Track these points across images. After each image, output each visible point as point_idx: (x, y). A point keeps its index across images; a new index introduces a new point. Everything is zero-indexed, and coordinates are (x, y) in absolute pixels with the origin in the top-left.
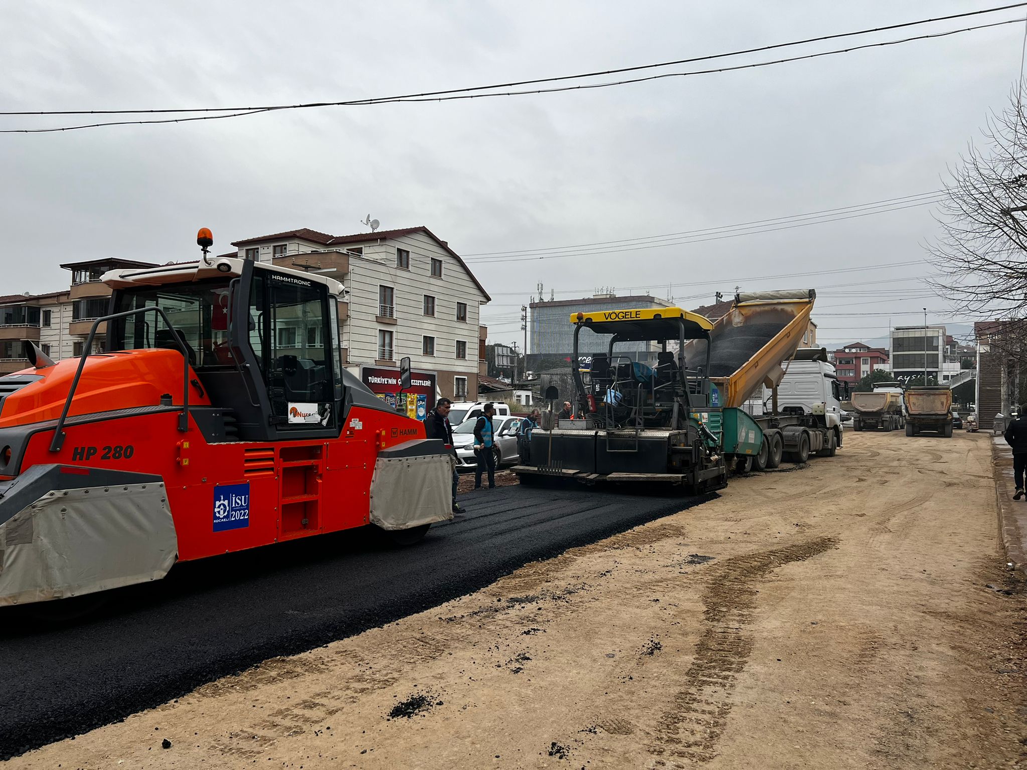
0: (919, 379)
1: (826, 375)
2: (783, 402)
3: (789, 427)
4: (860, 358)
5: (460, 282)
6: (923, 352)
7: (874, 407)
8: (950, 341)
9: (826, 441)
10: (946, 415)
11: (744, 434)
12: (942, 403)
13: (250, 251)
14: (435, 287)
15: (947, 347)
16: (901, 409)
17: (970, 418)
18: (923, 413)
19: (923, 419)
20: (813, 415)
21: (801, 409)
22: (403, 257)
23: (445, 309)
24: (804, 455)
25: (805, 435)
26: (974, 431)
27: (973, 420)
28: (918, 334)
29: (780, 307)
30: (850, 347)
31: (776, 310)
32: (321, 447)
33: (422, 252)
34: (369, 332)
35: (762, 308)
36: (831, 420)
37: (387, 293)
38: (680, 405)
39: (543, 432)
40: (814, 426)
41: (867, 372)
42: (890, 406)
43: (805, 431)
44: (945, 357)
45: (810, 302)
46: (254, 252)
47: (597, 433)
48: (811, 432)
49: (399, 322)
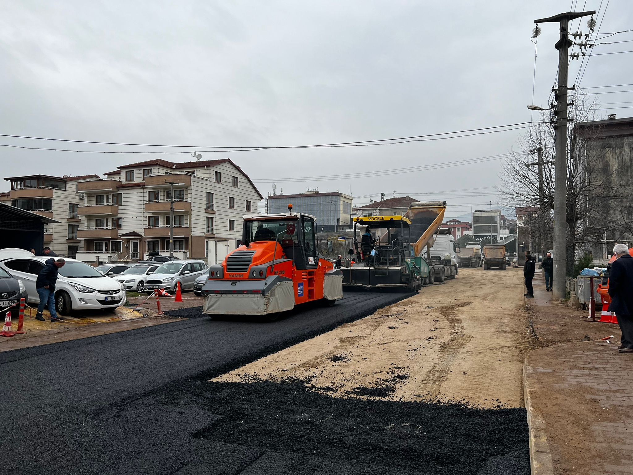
0: (487, 240)
1: (451, 241)
2: (432, 254)
3: (436, 266)
4: (456, 227)
5: (247, 189)
6: (490, 224)
7: (468, 255)
8: (503, 218)
9: (451, 272)
10: (503, 259)
11: (423, 268)
12: (501, 253)
13: (128, 172)
14: (235, 192)
15: (502, 221)
16: (480, 256)
17: (514, 260)
18: (492, 258)
19: (492, 261)
20: (445, 260)
21: (439, 257)
22: (218, 175)
23: (240, 204)
24: (443, 278)
25: (443, 269)
26: (516, 267)
27: (515, 261)
28: (486, 214)
29: (430, 209)
30: (450, 222)
31: (428, 211)
32: (314, 272)
33: (228, 173)
34: (201, 218)
35: (422, 210)
36: (454, 262)
37: (210, 196)
38: (402, 256)
39: (346, 268)
40: (446, 265)
41: (460, 235)
42: (475, 255)
43: (443, 267)
44: (500, 227)
45: (444, 207)
46: (131, 173)
47: (370, 268)
48: (445, 268)
49: (217, 212)
